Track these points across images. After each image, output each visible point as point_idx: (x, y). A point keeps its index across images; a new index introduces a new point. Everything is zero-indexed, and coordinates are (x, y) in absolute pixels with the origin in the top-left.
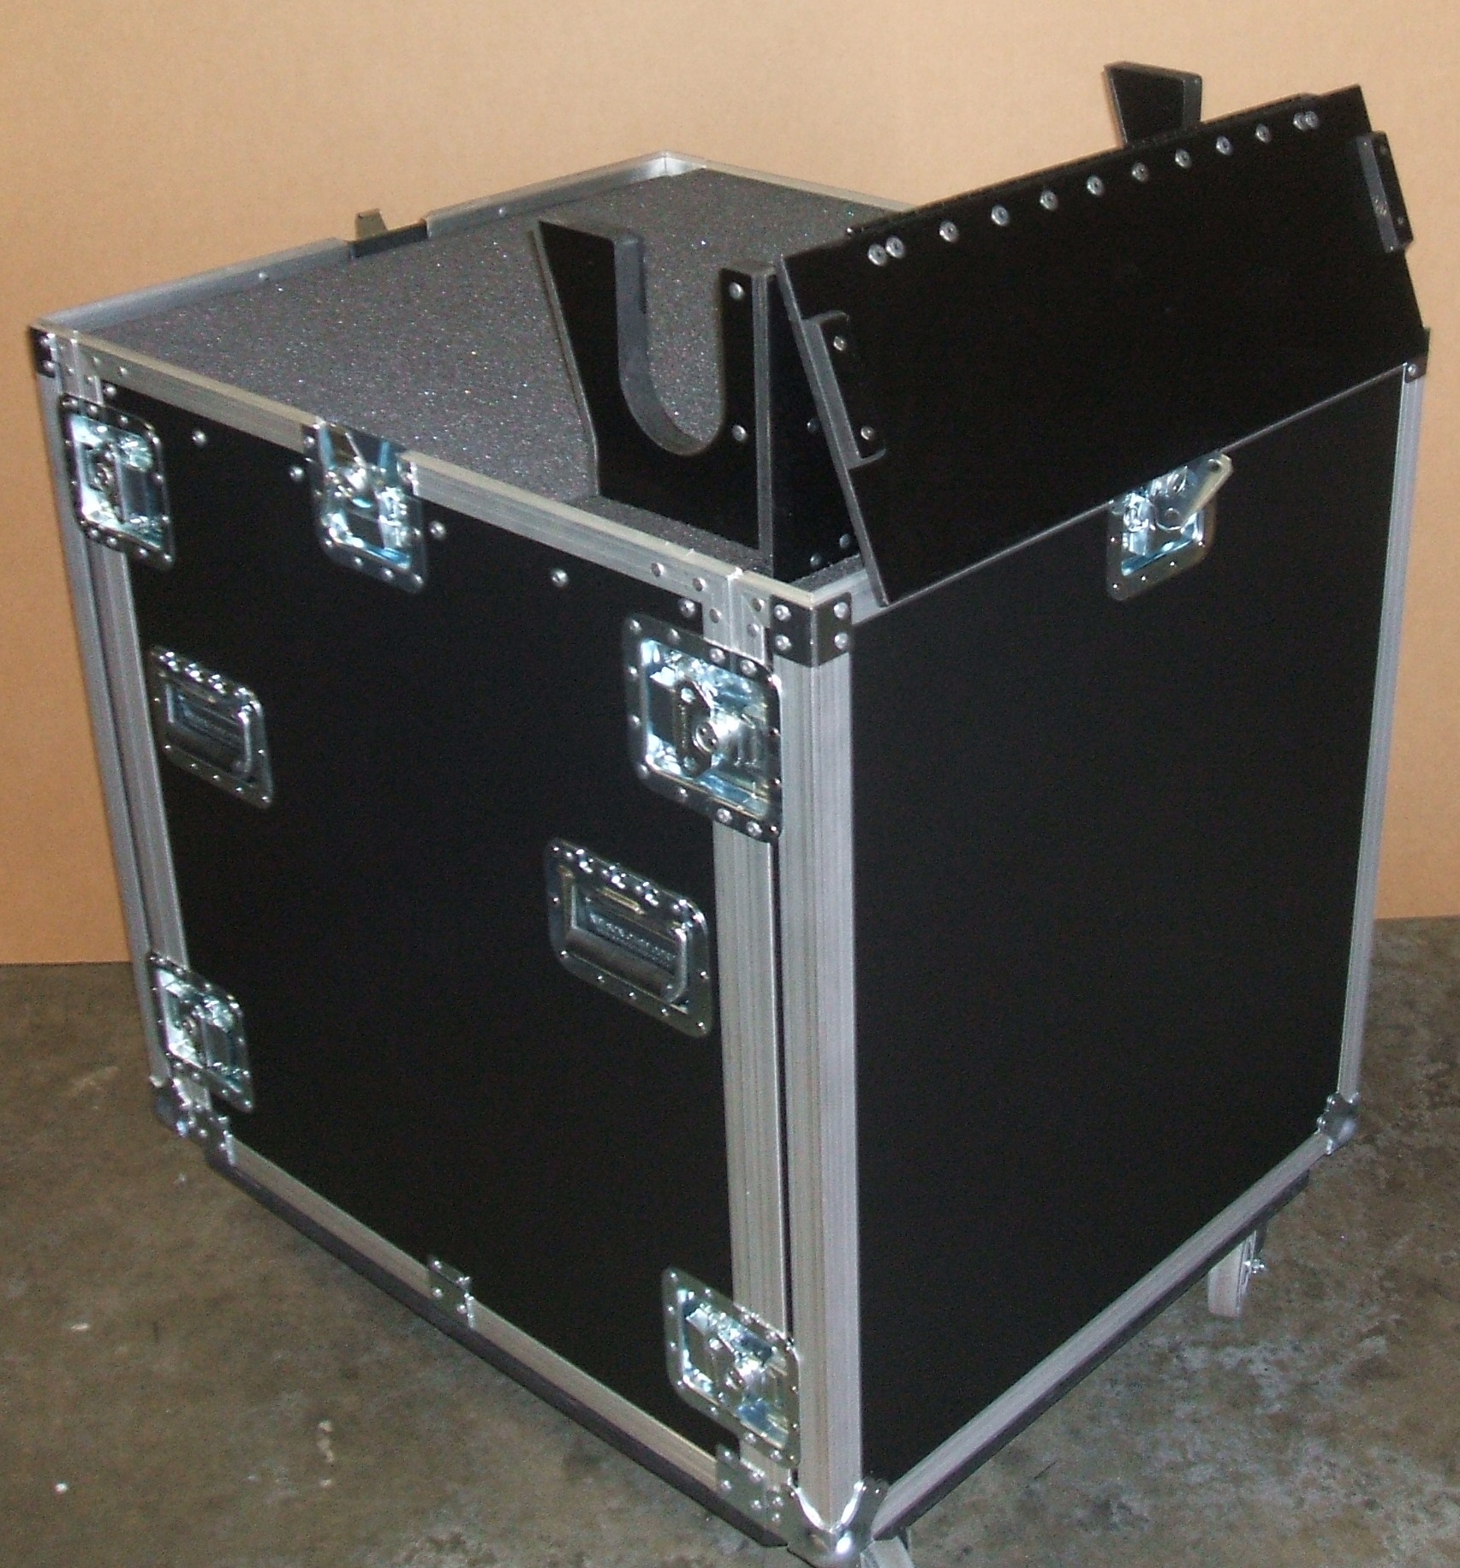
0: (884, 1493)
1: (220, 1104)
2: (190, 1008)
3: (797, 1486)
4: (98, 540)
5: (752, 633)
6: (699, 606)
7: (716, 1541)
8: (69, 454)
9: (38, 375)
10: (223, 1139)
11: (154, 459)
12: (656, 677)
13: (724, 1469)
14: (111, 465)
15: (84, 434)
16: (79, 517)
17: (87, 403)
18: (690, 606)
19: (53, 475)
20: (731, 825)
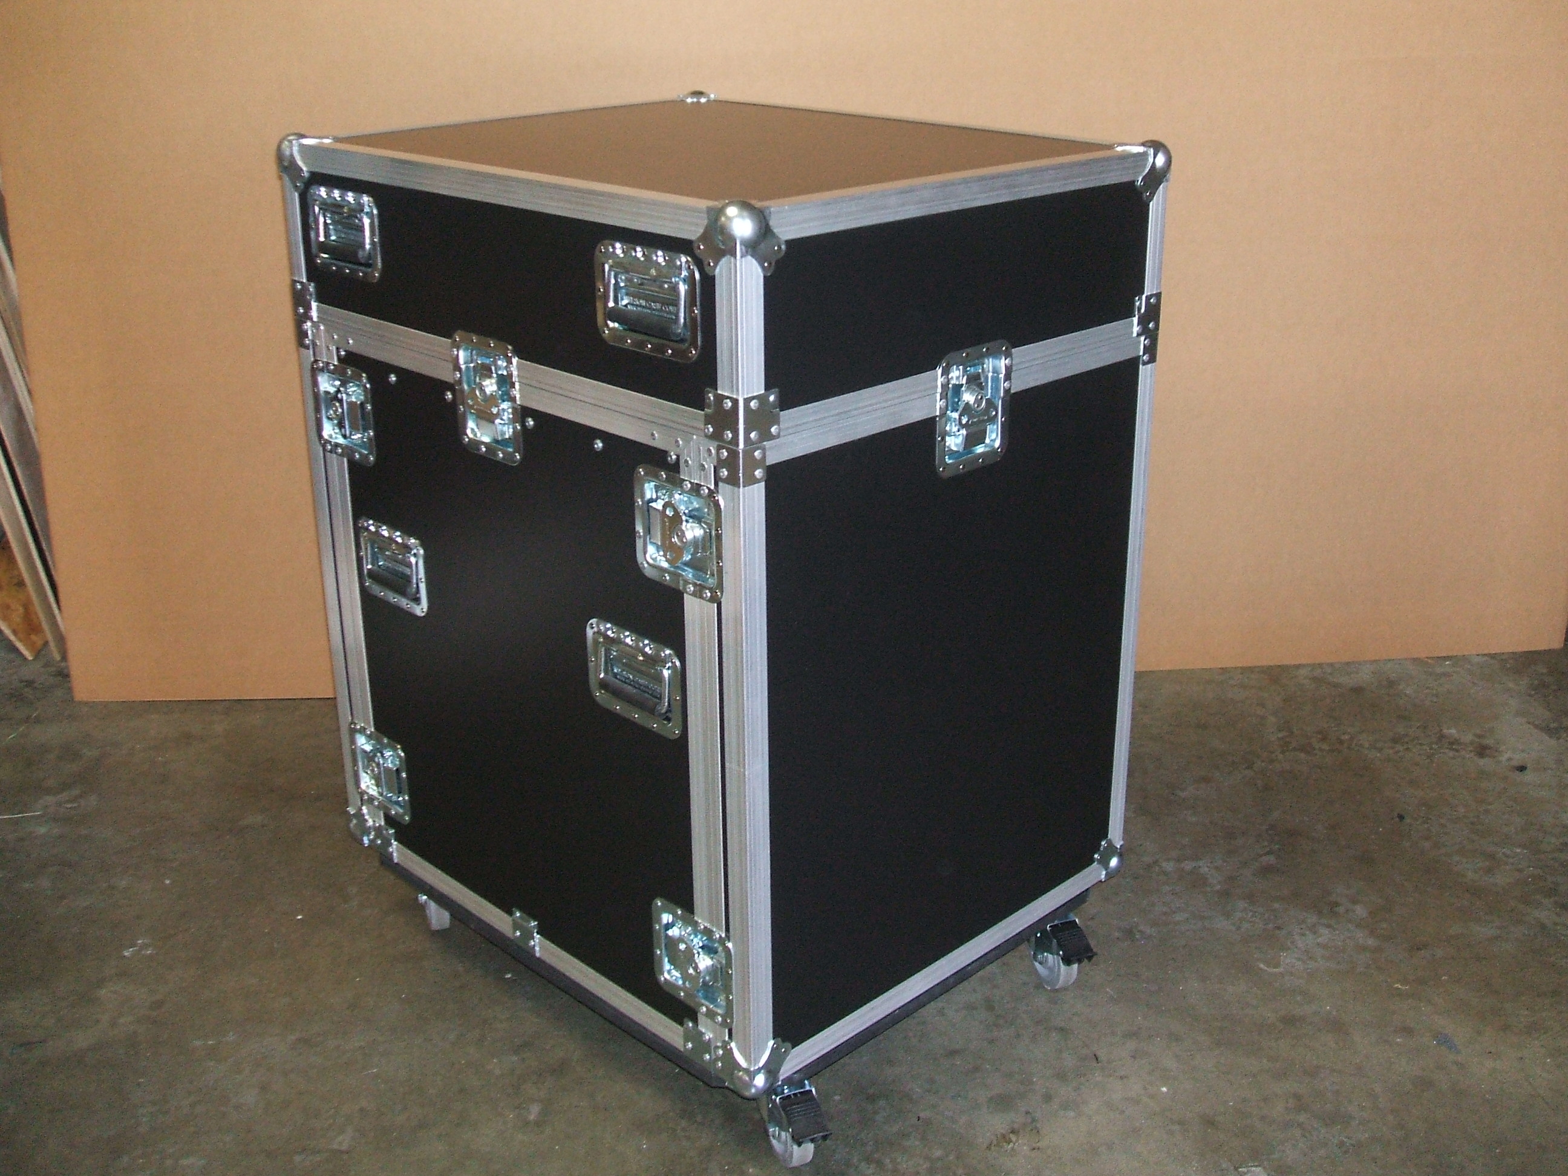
1: (390, 820)
2: (374, 759)
4: (331, 452)
5: (707, 469)
6: (678, 457)
8: (316, 397)
9: (301, 347)
10: (391, 844)
12: (653, 505)
13: (688, 1035)
14: (341, 403)
15: (326, 385)
16: (320, 436)
17: (328, 364)
18: (673, 456)
20: (693, 593)
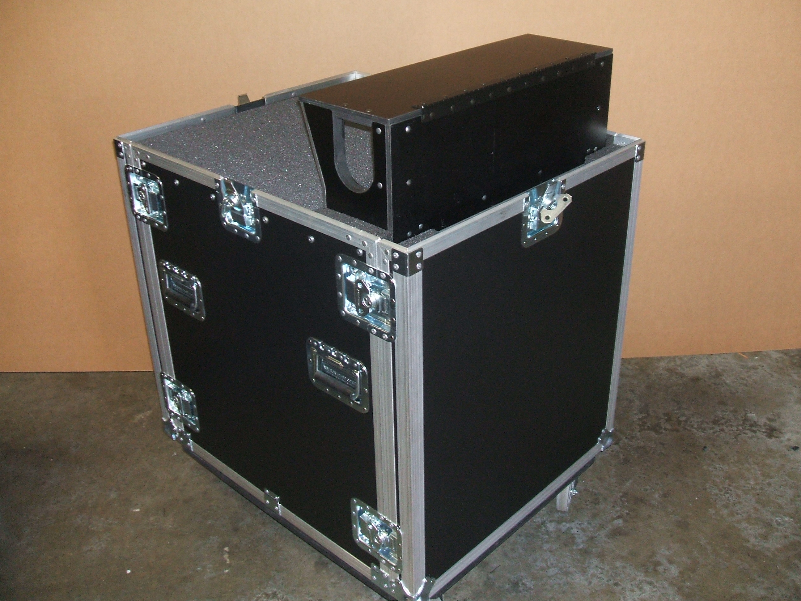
0: (434, 582)
1: (188, 429)
2: (177, 393)
3: (401, 580)
4: (140, 220)
5: (384, 263)
6: (364, 252)
7: (371, 595)
8: (129, 187)
9: (118, 157)
10: (189, 442)
11: (160, 189)
12: (349, 278)
13: (374, 572)
14: (144, 192)
15: (134, 180)
16: (133, 211)
17: (135, 168)
18: (361, 252)
19: (124, 195)
20: (376, 335)
